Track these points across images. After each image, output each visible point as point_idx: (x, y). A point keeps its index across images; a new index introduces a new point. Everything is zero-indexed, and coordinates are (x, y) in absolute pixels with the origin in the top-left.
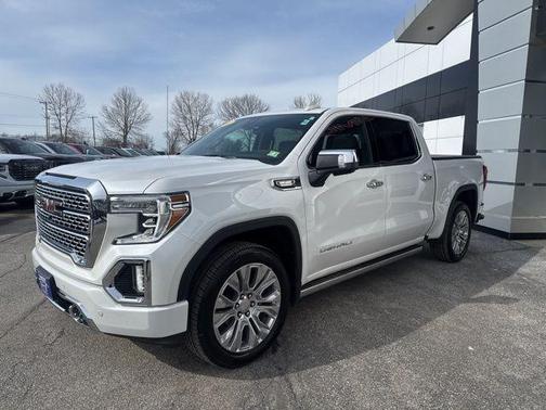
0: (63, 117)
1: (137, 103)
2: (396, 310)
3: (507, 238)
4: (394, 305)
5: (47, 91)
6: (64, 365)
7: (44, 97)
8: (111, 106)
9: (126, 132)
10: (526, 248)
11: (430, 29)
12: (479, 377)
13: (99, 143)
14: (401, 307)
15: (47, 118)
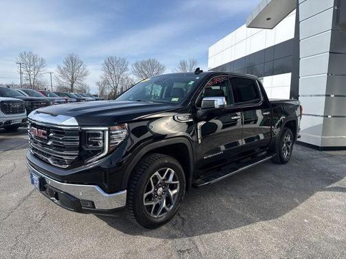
0: (32, 73)
1: (79, 64)
2: (256, 196)
3: (319, 150)
4: (255, 193)
5: (21, 56)
6: (50, 236)
7: (20, 60)
8: (63, 66)
9: (73, 83)
10: (331, 156)
11: (268, 19)
12: (314, 239)
13: (55, 89)
14: (259, 195)
15: (21, 73)
